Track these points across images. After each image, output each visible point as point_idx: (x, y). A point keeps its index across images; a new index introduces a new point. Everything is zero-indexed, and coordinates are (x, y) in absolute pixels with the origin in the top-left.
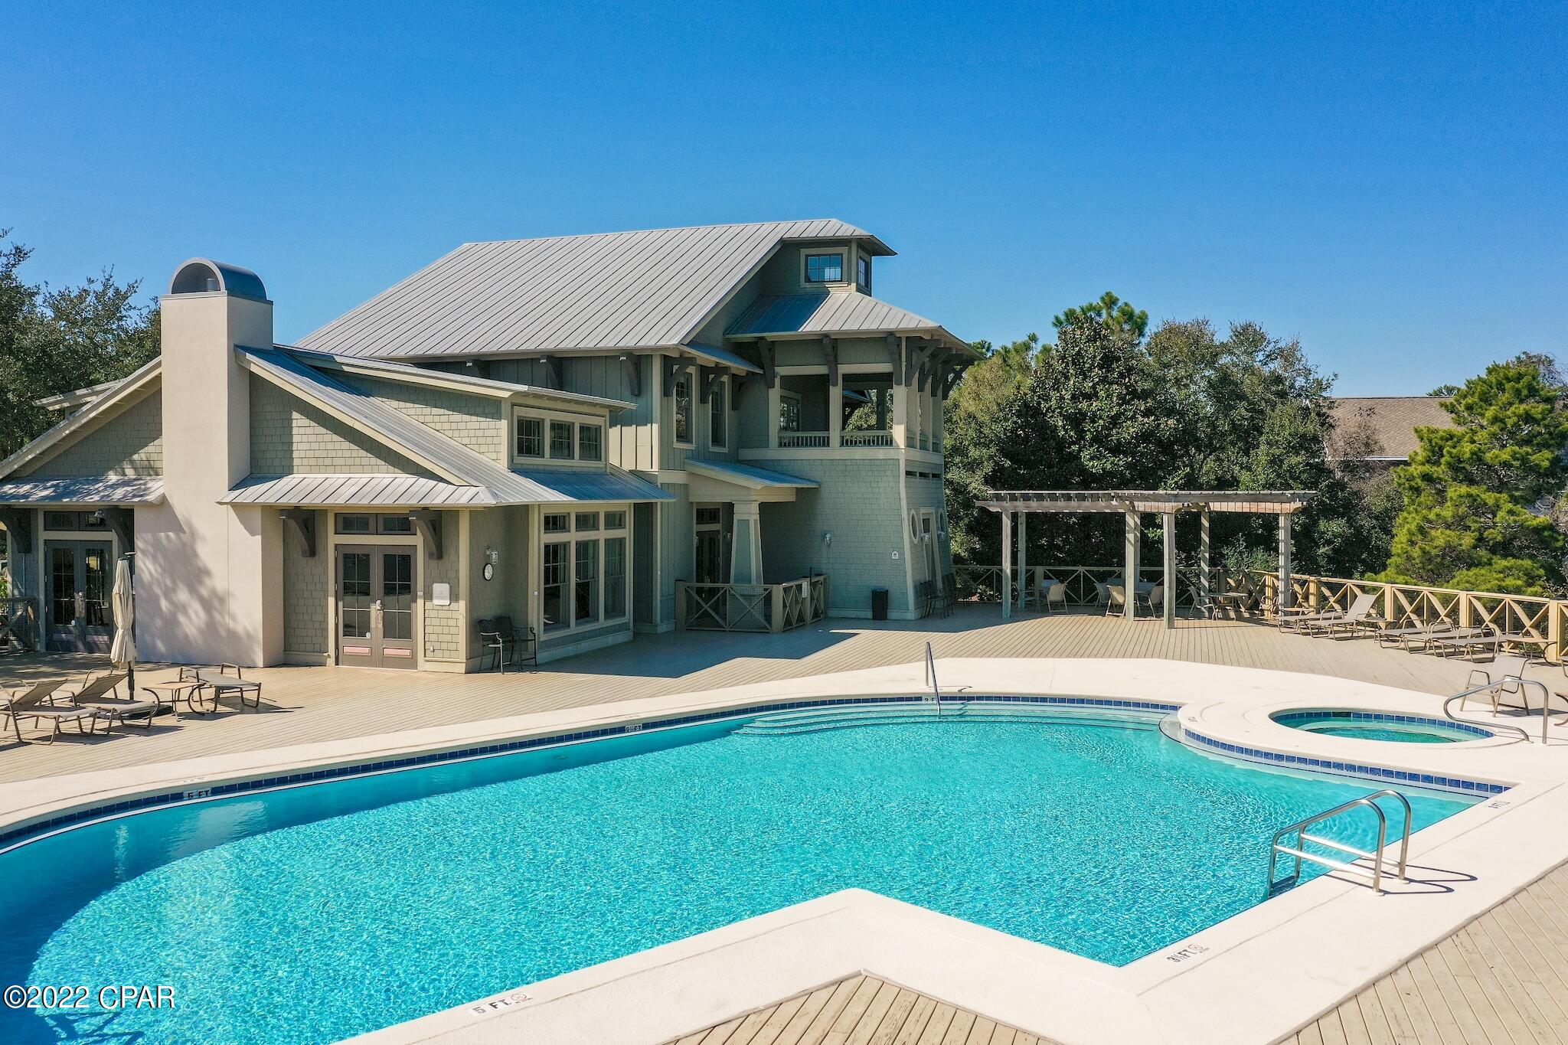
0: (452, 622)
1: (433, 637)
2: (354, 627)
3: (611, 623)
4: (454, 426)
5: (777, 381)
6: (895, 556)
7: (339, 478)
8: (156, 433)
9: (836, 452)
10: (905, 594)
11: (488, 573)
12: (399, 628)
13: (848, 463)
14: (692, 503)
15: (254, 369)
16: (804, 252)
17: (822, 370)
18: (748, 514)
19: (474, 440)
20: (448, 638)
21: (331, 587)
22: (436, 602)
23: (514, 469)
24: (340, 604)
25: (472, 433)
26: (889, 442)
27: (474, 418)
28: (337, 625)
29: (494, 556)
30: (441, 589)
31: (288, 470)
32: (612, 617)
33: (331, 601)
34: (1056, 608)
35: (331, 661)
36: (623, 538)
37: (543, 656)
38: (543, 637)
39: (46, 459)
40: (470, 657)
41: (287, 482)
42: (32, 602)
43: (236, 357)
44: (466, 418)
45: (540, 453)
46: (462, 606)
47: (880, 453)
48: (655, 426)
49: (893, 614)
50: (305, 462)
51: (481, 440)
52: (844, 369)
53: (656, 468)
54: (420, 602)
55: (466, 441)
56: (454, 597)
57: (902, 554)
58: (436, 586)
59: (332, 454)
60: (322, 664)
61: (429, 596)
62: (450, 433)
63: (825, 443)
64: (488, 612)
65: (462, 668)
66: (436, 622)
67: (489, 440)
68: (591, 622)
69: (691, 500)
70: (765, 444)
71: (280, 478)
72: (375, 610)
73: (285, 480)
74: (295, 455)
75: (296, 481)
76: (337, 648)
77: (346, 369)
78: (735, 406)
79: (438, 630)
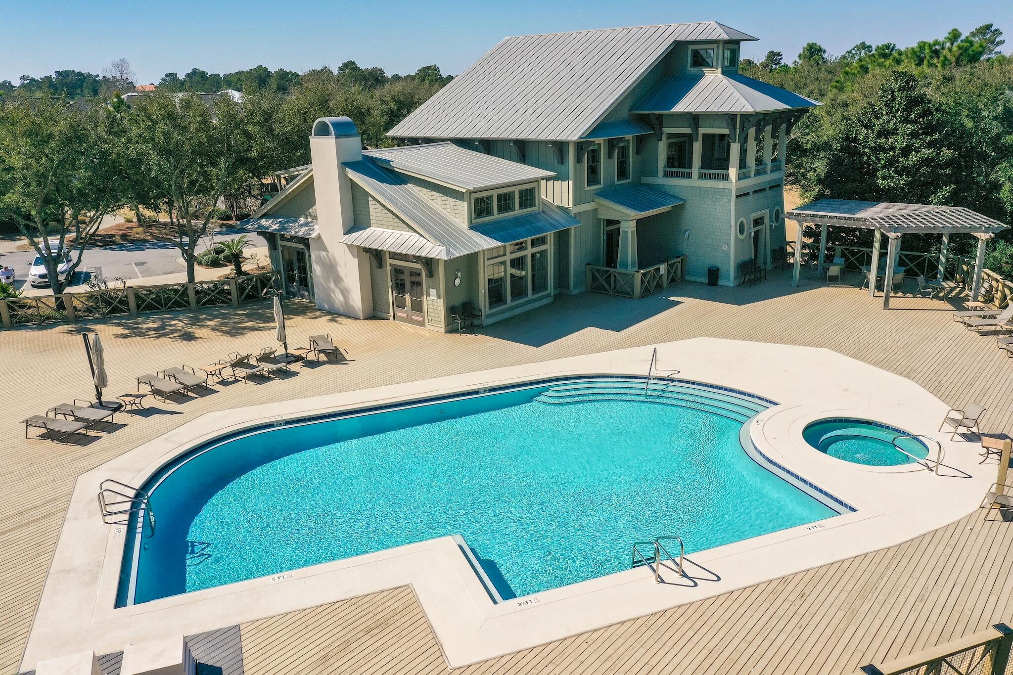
0: (438, 308)
1: (431, 314)
2: (401, 305)
3: (536, 296)
4: (444, 203)
5: (664, 137)
6: (725, 248)
7: (388, 232)
8: (313, 203)
9: (695, 182)
10: (729, 271)
11: (457, 282)
12: (417, 307)
13: (702, 189)
14: (600, 219)
15: (350, 176)
16: (691, 47)
17: (688, 131)
18: (629, 228)
19: (453, 211)
20: (437, 315)
21: (390, 284)
22: (431, 297)
23: (472, 228)
24: (394, 292)
25: (452, 207)
26: (726, 177)
27: (453, 199)
28: (393, 301)
29: (459, 274)
30: (433, 291)
31: (368, 225)
32: (537, 293)
33: (390, 290)
34: (833, 281)
35: (392, 318)
36: (545, 250)
37: (487, 322)
38: (488, 312)
39: (277, 208)
40: (448, 324)
41: (368, 231)
42: (279, 272)
43: (342, 169)
44: (449, 199)
45: (490, 213)
46: (442, 301)
47: (721, 184)
48: (571, 182)
49: (721, 282)
50: (375, 222)
51: (456, 211)
52: (702, 131)
53: (571, 206)
54: (425, 296)
55: (450, 211)
56: (438, 296)
57: (729, 247)
58: (431, 289)
59: (386, 219)
60: (388, 319)
61: (428, 295)
62: (442, 206)
63: (689, 176)
64: (457, 301)
65: (443, 331)
66: (432, 307)
67: (460, 212)
68: (524, 297)
69: (599, 217)
70: (655, 174)
71: (366, 229)
72: (408, 297)
73: (368, 230)
74: (371, 218)
75: (372, 231)
76: (394, 312)
77: (396, 169)
78: (638, 152)
79: (433, 311)
